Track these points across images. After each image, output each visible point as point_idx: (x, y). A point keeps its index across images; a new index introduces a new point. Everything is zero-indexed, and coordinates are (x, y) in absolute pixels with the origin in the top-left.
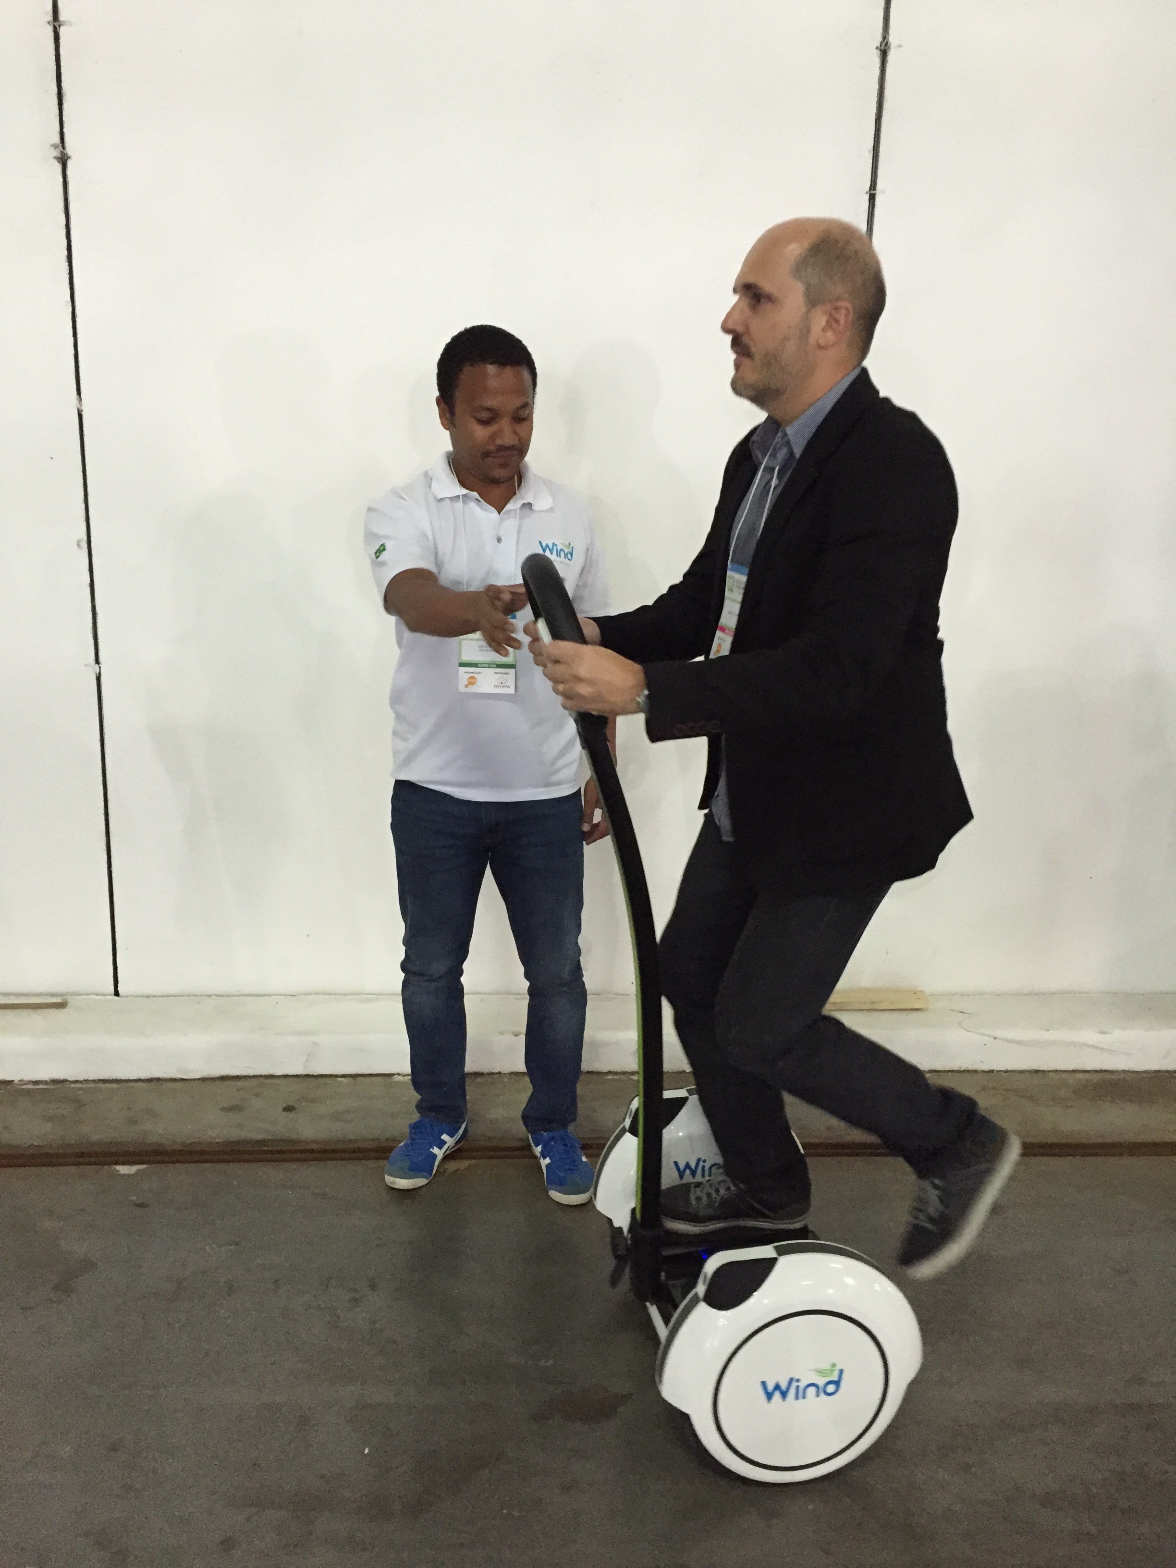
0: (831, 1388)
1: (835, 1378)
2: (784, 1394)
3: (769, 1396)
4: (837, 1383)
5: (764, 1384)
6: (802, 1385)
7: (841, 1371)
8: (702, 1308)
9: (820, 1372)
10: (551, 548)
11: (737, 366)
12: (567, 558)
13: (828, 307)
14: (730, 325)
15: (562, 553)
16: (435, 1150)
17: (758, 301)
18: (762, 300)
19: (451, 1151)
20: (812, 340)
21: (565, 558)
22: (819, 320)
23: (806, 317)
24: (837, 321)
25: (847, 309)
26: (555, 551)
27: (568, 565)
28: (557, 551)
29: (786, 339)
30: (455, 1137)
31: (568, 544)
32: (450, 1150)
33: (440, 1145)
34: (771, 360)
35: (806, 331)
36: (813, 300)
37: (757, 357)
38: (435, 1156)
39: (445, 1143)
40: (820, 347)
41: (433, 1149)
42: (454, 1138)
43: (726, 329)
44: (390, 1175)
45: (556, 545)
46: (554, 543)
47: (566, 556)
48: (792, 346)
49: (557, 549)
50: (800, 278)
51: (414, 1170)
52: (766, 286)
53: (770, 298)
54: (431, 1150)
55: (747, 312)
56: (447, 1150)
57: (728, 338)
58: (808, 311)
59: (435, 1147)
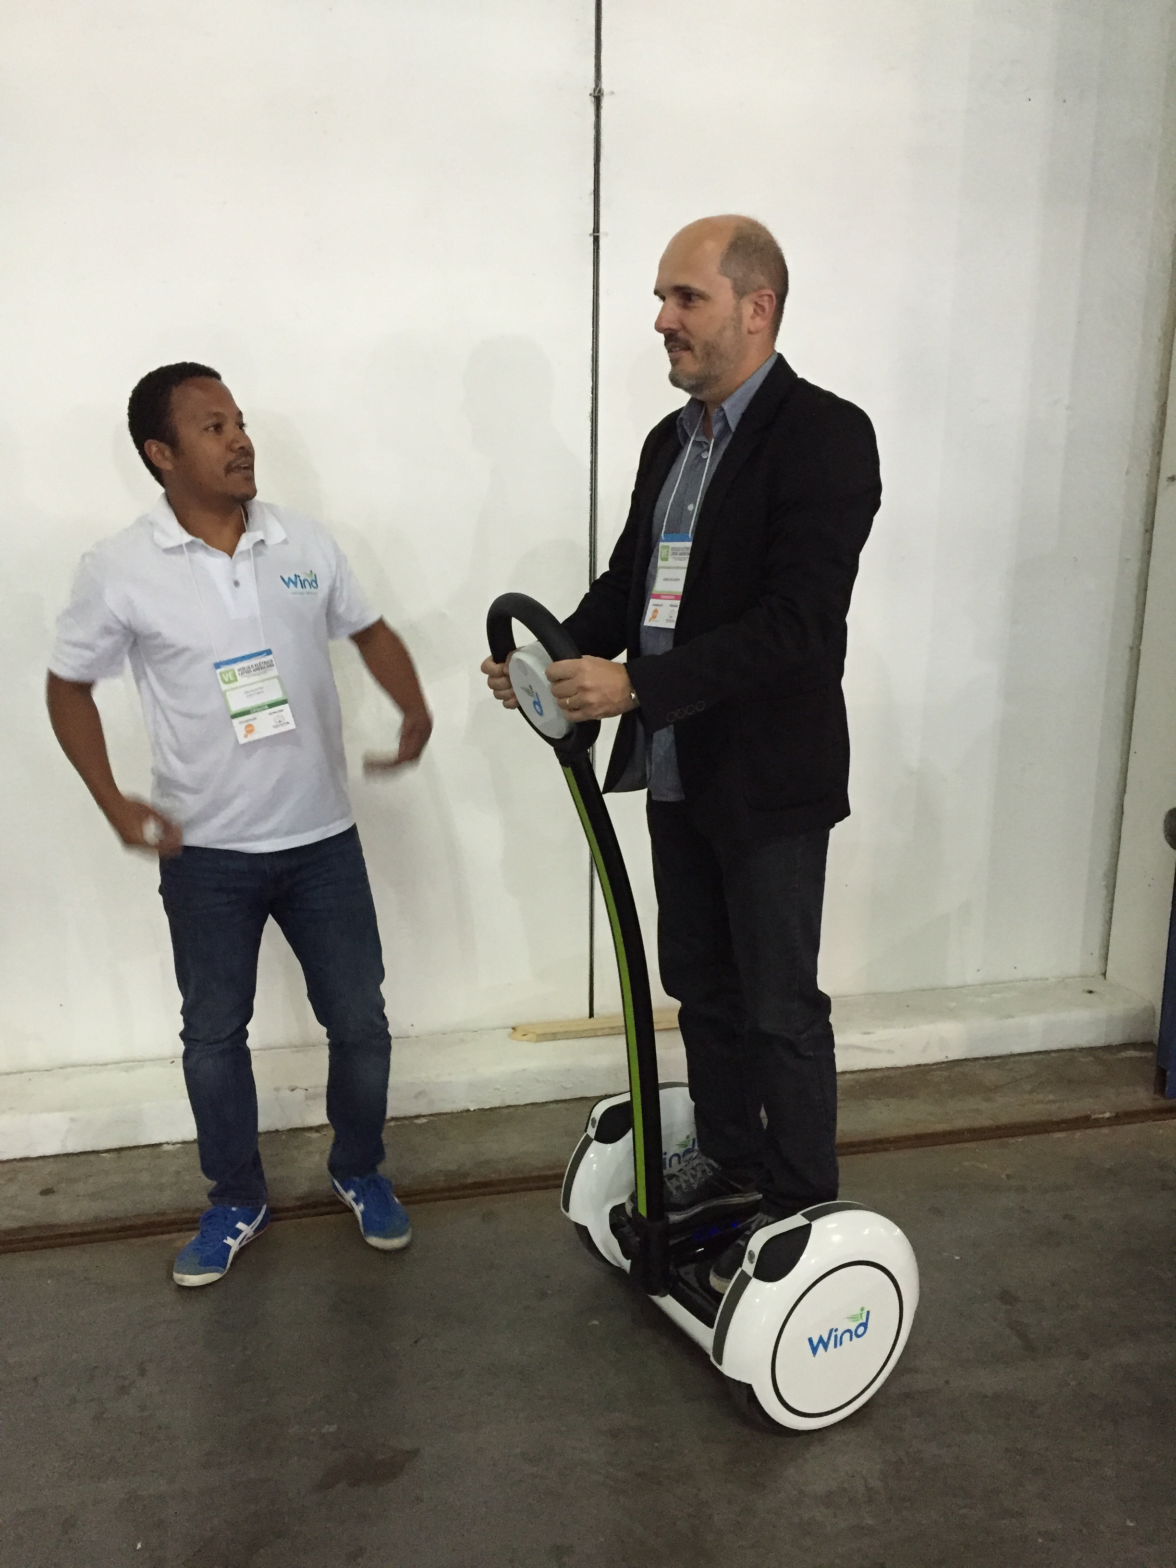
0: (861, 1330)
1: (864, 1320)
2: (826, 1347)
3: (814, 1350)
4: (865, 1325)
5: (810, 1340)
6: (839, 1333)
7: (868, 1312)
8: (755, 1284)
9: (853, 1318)
10: (294, 581)
11: (674, 362)
12: (313, 586)
13: (754, 296)
14: (665, 325)
15: (306, 583)
16: (229, 1241)
17: (690, 300)
18: (693, 298)
19: (249, 1241)
20: (745, 330)
21: (311, 588)
22: (748, 309)
23: (738, 309)
24: (763, 310)
25: (770, 296)
26: (299, 582)
27: (316, 594)
28: (301, 584)
29: (724, 328)
30: (253, 1223)
31: (310, 572)
32: (247, 1240)
33: (236, 1233)
34: (711, 351)
35: (739, 319)
36: (740, 292)
37: (698, 350)
38: (229, 1247)
39: (240, 1232)
40: (750, 332)
41: (226, 1239)
42: (251, 1226)
43: (659, 328)
44: (178, 1273)
45: (299, 576)
46: (296, 576)
47: (311, 585)
48: (729, 333)
49: (300, 580)
50: (725, 275)
51: (205, 1265)
52: (697, 284)
53: (702, 296)
54: (225, 1241)
55: (678, 311)
56: (243, 1239)
57: (661, 337)
58: (738, 302)
59: (228, 1238)
